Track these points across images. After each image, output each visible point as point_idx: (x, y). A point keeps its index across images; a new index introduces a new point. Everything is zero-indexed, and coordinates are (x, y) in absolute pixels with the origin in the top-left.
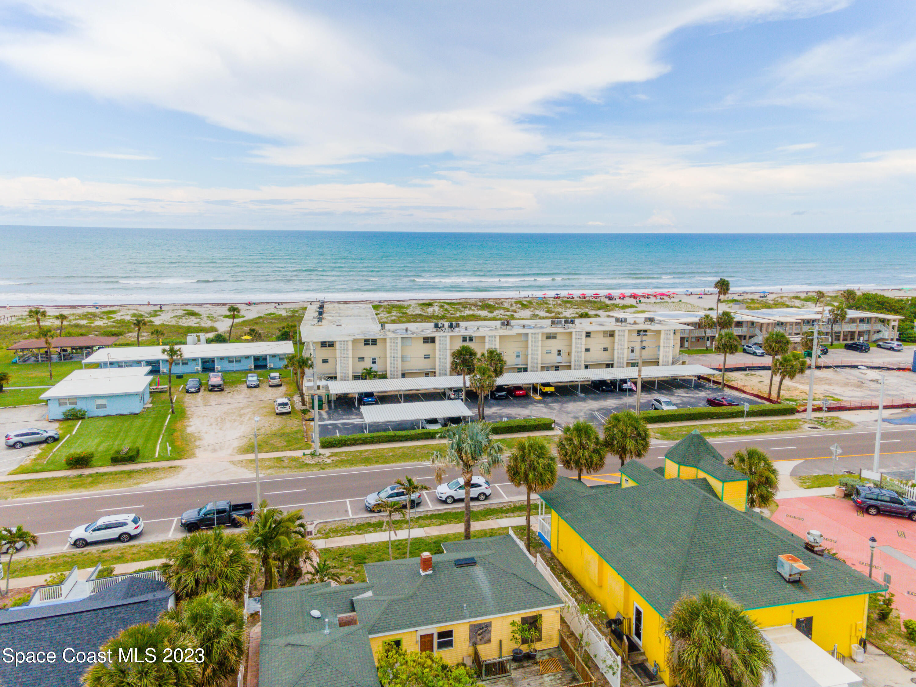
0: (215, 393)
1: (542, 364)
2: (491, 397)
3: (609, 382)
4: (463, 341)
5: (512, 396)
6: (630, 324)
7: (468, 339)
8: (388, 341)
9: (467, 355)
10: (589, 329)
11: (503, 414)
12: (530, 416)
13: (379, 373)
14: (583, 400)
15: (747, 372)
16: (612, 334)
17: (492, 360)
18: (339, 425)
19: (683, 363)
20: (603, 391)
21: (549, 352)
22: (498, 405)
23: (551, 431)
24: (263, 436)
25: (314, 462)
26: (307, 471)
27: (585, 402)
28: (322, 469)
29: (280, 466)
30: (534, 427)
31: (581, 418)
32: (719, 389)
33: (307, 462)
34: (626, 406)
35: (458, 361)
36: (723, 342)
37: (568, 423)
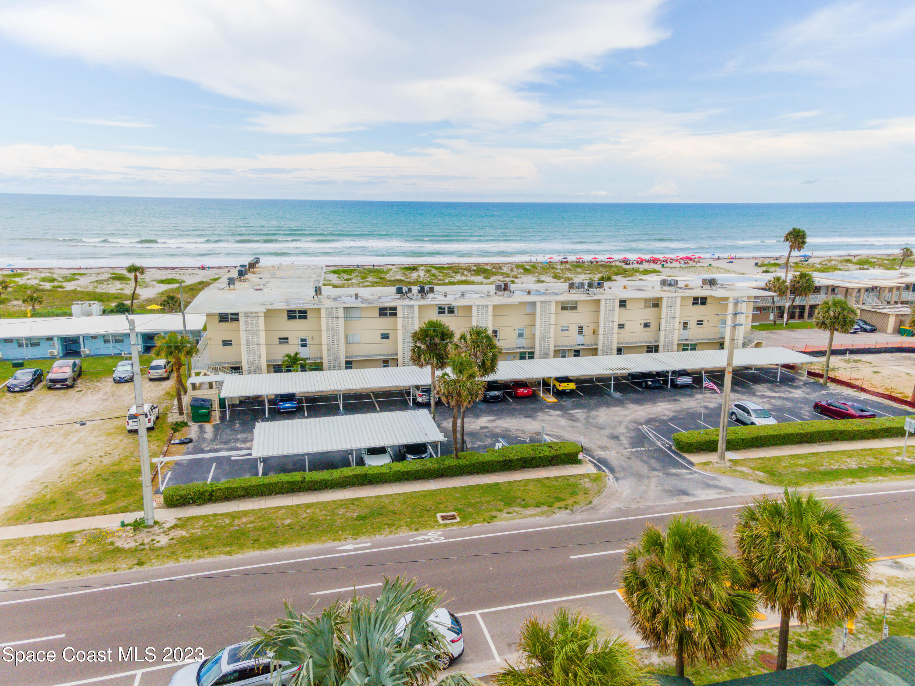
0: (55, 392)
1: (555, 346)
3: (654, 373)
4: (440, 313)
5: (511, 397)
6: (680, 288)
7: (446, 310)
8: (323, 313)
9: (437, 336)
10: (624, 295)
11: (498, 430)
13: (308, 361)
14: (620, 403)
15: (848, 356)
16: (656, 303)
17: (478, 346)
19: (758, 345)
20: (648, 387)
21: (566, 330)
23: (578, 466)
24: (75, 479)
25: (133, 544)
26: (110, 569)
27: (623, 407)
28: (141, 563)
29: (60, 557)
30: (549, 461)
31: (622, 438)
32: (821, 384)
33: (119, 544)
34: (688, 413)
35: (423, 347)
36: (832, 314)
37: (603, 448)
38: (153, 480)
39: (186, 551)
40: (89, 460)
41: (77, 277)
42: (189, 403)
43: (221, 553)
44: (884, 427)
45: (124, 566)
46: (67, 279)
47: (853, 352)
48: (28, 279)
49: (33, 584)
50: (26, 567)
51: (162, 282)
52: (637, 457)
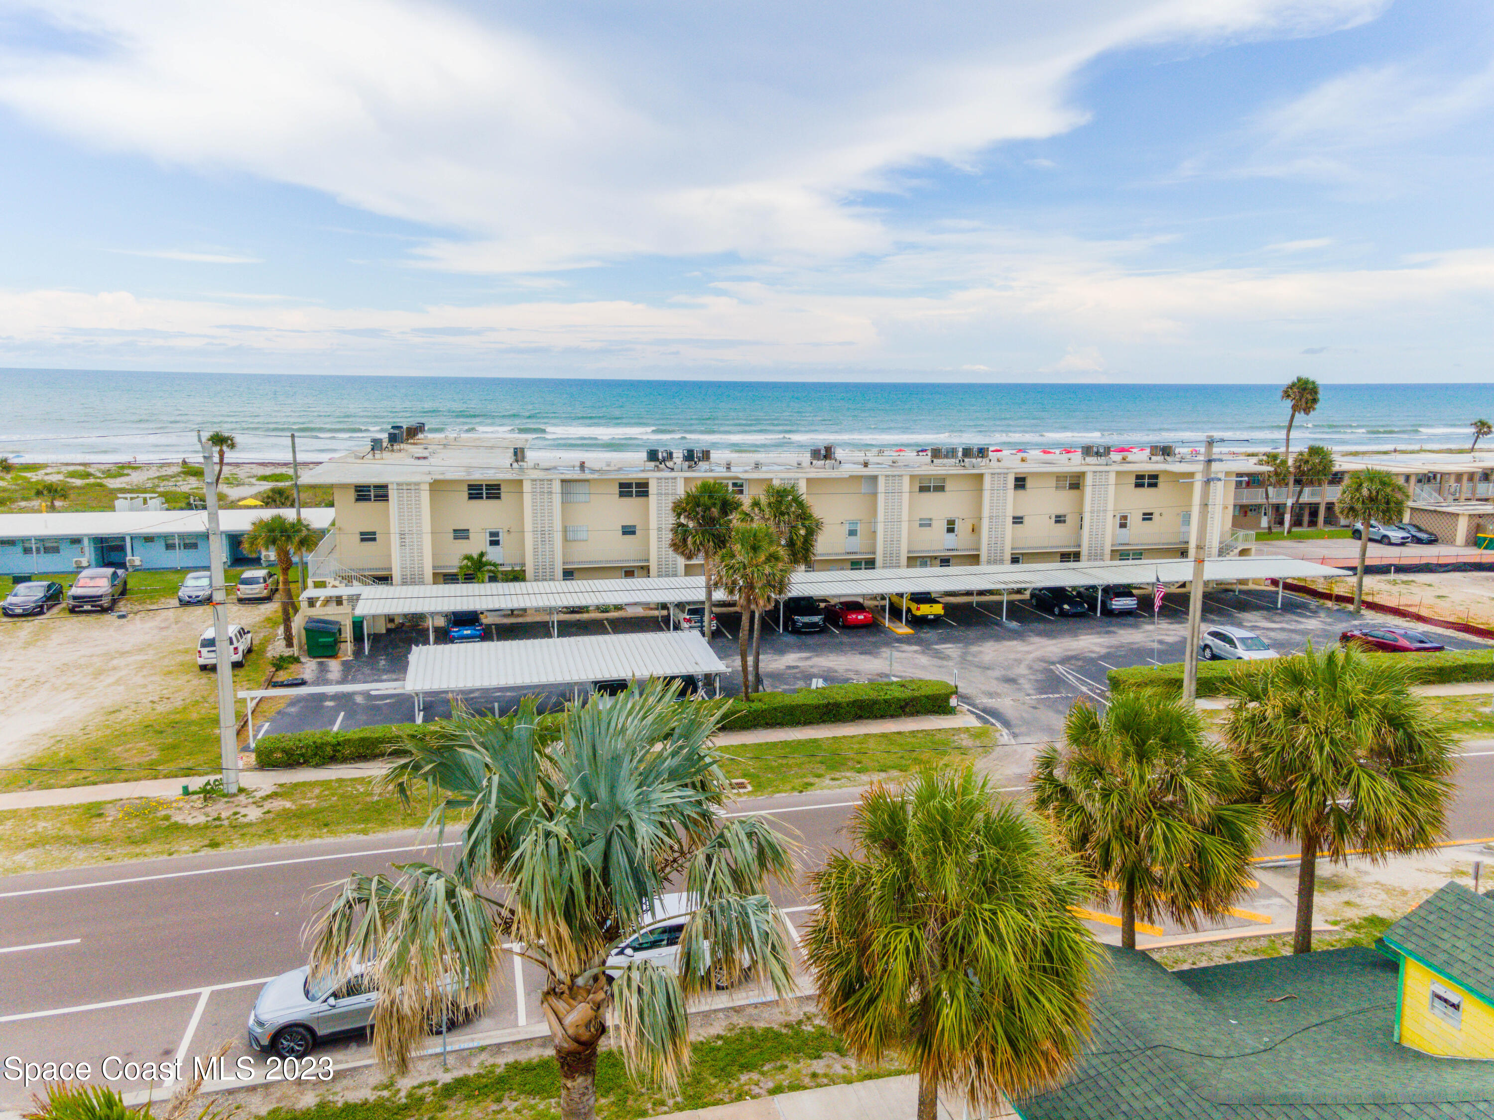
0: (83, 618)
1: (909, 552)
2: (785, 628)
5: (837, 626)
6: (1115, 462)
8: (527, 486)
9: (714, 505)
10: (1020, 470)
11: (815, 670)
12: (887, 676)
13: (501, 569)
14: (1017, 635)
15: (1392, 576)
16: (1075, 483)
17: (783, 514)
18: (359, 699)
19: (1244, 552)
20: (1063, 614)
21: (926, 524)
22: (800, 648)
23: (949, 717)
24: (108, 732)
25: (202, 819)
26: (162, 853)
27: (1024, 641)
28: (214, 845)
29: (78, 836)
30: (901, 707)
31: (1022, 681)
32: (1350, 612)
33: (178, 818)
34: (1132, 649)
35: (691, 525)
36: (1365, 492)
37: (991, 695)
38: (238, 733)
39: (292, 828)
40: (133, 707)
41: (126, 472)
42: (303, 624)
43: (348, 831)
44: (1459, 663)
45: (186, 848)
46: (109, 474)
47: (1401, 569)
48: (47, 474)
49: (31, 872)
50: (20, 849)
51: (265, 478)
52: (1050, 707)
